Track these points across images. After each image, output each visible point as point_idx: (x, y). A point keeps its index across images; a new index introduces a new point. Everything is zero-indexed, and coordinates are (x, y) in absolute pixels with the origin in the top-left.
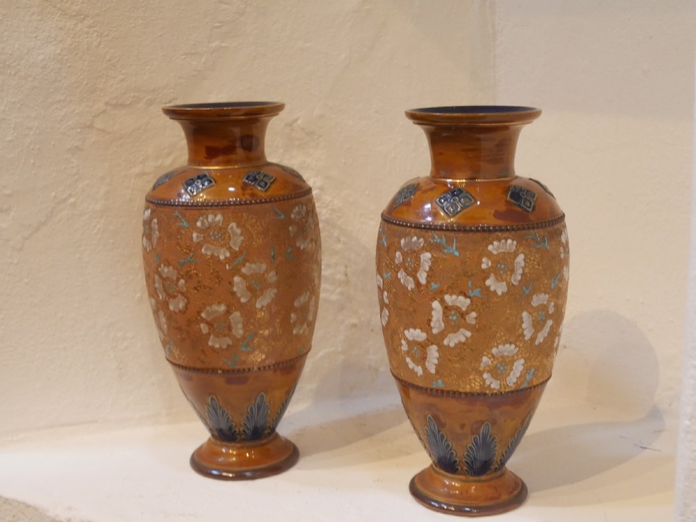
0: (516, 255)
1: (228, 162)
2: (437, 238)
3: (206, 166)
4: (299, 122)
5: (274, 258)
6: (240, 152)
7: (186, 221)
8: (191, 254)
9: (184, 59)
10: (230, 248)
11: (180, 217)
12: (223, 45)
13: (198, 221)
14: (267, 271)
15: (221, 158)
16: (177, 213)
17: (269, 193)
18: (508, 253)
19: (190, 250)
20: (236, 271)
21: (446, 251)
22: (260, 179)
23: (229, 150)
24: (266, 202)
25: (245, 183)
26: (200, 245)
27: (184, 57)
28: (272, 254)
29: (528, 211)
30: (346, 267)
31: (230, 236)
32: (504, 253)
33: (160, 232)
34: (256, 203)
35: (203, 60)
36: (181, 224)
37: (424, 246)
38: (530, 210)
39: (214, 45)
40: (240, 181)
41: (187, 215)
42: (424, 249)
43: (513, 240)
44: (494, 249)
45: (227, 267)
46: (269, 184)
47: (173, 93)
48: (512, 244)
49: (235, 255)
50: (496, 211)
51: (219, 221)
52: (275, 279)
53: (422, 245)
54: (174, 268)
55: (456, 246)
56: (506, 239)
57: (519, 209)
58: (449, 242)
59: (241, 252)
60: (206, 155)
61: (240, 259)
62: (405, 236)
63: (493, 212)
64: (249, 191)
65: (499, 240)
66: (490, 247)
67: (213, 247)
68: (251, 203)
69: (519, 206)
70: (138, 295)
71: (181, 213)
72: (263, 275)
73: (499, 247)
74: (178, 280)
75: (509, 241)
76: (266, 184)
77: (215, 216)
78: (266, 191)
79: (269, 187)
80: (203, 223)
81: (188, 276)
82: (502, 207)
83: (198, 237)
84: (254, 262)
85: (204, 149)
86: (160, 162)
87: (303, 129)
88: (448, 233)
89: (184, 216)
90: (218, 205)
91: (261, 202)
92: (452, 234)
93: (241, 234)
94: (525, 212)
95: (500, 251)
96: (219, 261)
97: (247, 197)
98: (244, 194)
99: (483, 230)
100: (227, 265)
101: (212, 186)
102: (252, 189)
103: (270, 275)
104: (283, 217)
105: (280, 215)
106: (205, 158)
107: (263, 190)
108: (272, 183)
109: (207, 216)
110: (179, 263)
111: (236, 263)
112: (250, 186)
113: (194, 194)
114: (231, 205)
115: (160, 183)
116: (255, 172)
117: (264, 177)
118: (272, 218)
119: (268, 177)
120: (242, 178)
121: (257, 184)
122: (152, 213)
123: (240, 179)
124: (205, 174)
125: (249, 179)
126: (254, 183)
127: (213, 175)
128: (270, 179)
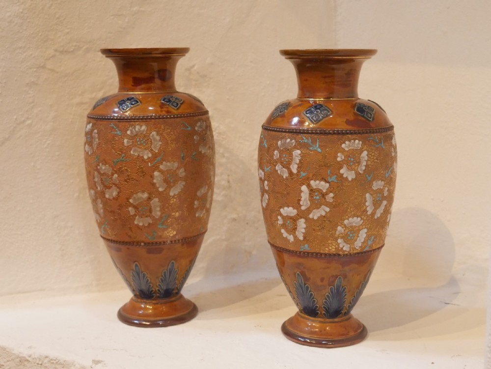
0: (361, 151)
1: (149, 89)
2: (305, 139)
3: (132, 92)
4: (195, 68)
5: (183, 159)
6: (158, 81)
7: (119, 130)
8: (123, 155)
9: (113, 19)
10: (151, 151)
11: (115, 128)
12: (142, 9)
13: (128, 130)
14: (178, 168)
15: (143, 86)
17: (180, 111)
18: (356, 150)
19: (122, 152)
20: (156, 168)
21: (311, 148)
22: (173, 101)
23: (150, 80)
24: (178, 117)
25: (162, 103)
26: (129, 148)
27: (112, 17)
28: (182, 155)
29: (369, 121)
30: (229, 176)
31: (151, 142)
32: (353, 149)
33: (99, 140)
34: (171, 118)
35: (127, 20)
36: (116, 133)
37: (295, 145)
38: (371, 120)
39: (135, 9)
40: (159, 102)
41: (120, 126)
42: (295, 148)
43: (359, 141)
44: (346, 146)
45: (150, 165)
46: (179, 104)
47: (105, 43)
48: (359, 143)
49: (155, 156)
50: (347, 120)
51: (144, 131)
52: (184, 174)
53: (294, 144)
54: (109, 166)
55: (319, 145)
56: (355, 140)
57: (363, 119)
58: (314, 142)
59: (159, 153)
60: (133, 84)
61: (159, 158)
62: (282, 139)
63: (345, 120)
64: (165, 109)
65: (350, 141)
66: (343, 146)
67: (140, 150)
68: (167, 118)
69: (363, 117)
70: (77, 194)
71: (115, 125)
72: (175, 170)
73: (349, 146)
74: (113, 174)
75: (357, 141)
76: (177, 104)
77: (141, 126)
78: (178, 109)
79: (180, 106)
80: (132, 132)
81: (120, 172)
82: (351, 117)
83: (128, 142)
84: (169, 161)
85: (131, 79)
86: (94, 95)
87: (198, 73)
88: (313, 135)
89: (118, 127)
90: (143, 119)
91: (174, 118)
92: (316, 136)
93: (160, 140)
94: (368, 122)
95: (350, 148)
96: (143, 160)
97: (164, 113)
98: (161, 111)
99: (338, 133)
100: (149, 163)
101: (138, 105)
102: (167, 108)
103: (181, 171)
104: (189, 129)
105: (188, 127)
106: (133, 86)
107: (176, 108)
108: (181, 104)
109: (135, 126)
110: (114, 162)
111: (156, 161)
112: (166, 105)
113: (125, 111)
114: (153, 118)
115: (99, 104)
116: (169, 96)
117: (176, 100)
118: (182, 129)
119: (178, 99)
120: (160, 99)
121: (171, 104)
122: (93, 126)
123: (158, 100)
124: (132, 97)
125: (165, 100)
126: (169, 103)
127: (138, 98)
128: (180, 101)
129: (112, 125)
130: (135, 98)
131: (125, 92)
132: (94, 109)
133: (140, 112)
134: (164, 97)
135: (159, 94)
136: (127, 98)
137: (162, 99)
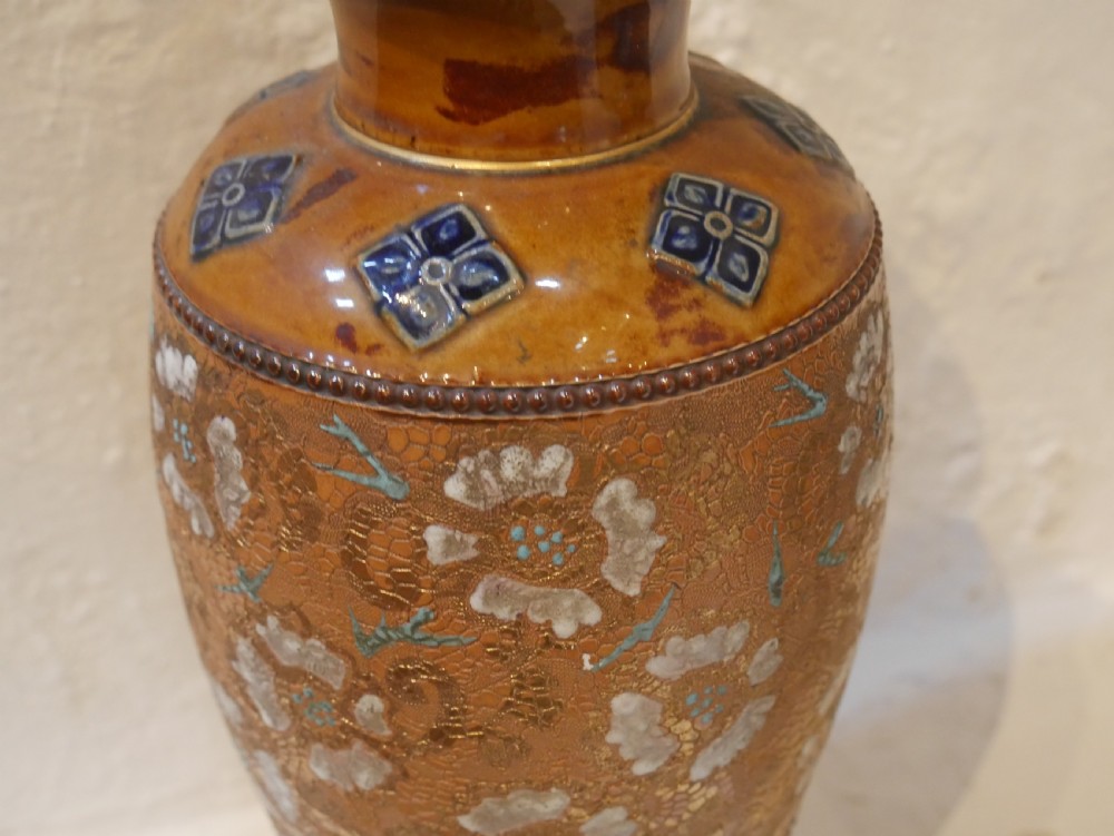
5: (777, 593)
7: (390, 468)
8: (420, 613)
10: (600, 591)
11: (361, 447)
13: (450, 472)
14: (748, 650)
16: (340, 427)
17: (770, 309)
19: (414, 596)
22: (723, 235)
24: (762, 360)
25: (657, 267)
26: (461, 579)
28: (774, 577)
31: (601, 539)
33: (254, 484)
34: (726, 373)
36: (365, 481)
40: (640, 260)
41: (397, 442)
45: (588, 666)
46: (764, 257)
49: (621, 612)
54: (331, 647)
59: (649, 598)
60: (447, 104)
61: (646, 627)
64: (685, 318)
68: (702, 380)
71: (363, 432)
72: (733, 664)
74: (353, 693)
76: (753, 259)
77: (537, 452)
78: (758, 298)
79: (768, 271)
81: (398, 685)
84: (701, 629)
90: (550, 403)
91: (745, 367)
93: (653, 527)
96: (550, 642)
97: (680, 346)
98: (664, 337)
100: (586, 657)
101: (507, 299)
102: (697, 303)
103: (758, 657)
104: (820, 407)
105: (813, 403)
106: (446, 113)
107: (745, 297)
108: (771, 249)
109: (496, 453)
110: (362, 639)
111: (626, 644)
112: (686, 285)
113: (424, 342)
114: (612, 399)
115: (231, 233)
116: (691, 193)
117: (736, 224)
118: (781, 423)
119: (750, 215)
120: (641, 236)
121: (715, 268)
122: (203, 377)
123: (634, 243)
124: (459, 217)
125: (678, 243)
126: (702, 266)
127: (501, 227)
128: (762, 231)
129: (342, 430)
130: (481, 234)
131: (393, 144)
132: (200, 256)
133: (525, 357)
134: (663, 208)
135: (622, 171)
136: (420, 222)
137: (659, 236)
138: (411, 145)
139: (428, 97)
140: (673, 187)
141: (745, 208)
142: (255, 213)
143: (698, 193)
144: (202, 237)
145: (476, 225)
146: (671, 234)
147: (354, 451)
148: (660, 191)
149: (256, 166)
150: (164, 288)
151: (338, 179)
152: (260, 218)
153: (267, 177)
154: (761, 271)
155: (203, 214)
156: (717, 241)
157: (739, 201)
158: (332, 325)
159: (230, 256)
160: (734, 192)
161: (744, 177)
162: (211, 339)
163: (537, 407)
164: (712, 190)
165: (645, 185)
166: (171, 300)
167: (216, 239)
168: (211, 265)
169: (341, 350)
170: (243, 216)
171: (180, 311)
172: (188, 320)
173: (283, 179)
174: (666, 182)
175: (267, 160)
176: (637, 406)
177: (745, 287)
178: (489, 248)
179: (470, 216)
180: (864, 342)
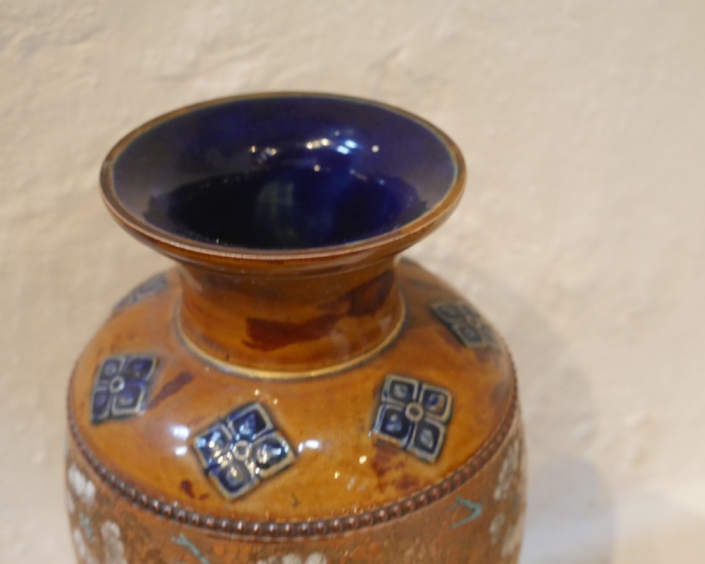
1: (315, 359)
11: (196, 552)
16: (182, 540)
17: (445, 463)
22: (417, 419)
24: (442, 492)
25: (379, 448)
34: (418, 505)
40: (366, 439)
41: (218, 550)
46: (442, 430)
60: (249, 340)
68: (404, 510)
71: (198, 544)
76: (436, 432)
77: (304, 557)
78: (439, 457)
79: (445, 438)
90: (312, 531)
91: (430, 499)
97: (391, 491)
98: (381, 487)
101: (287, 468)
102: (401, 465)
104: (477, 513)
106: (248, 344)
107: (431, 457)
108: (447, 423)
109: (279, 558)
112: (395, 453)
113: (235, 495)
114: (349, 527)
115: (116, 412)
116: (399, 391)
117: (425, 410)
118: (454, 526)
119: (434, 402)
120: (367, 423)
121: (412, 441)
122: (99, 496)
123: (362, 429)
124: (256, 413)
125: (390, 428)
126: (404, 441)
127: (282, 420)
128: (441, 412)
129: (185, 542)
130: (269, 425)
131: (215, 356)
132: (97, 422)
133: (296, 504)
134: (380, 403)
135: (357, 375)
136: (232, 415)
137: (378, 422)
138: (227, 359)
139: (238, 335)
140: (387, 387)
141: (432, 398)
142: (130, 401)
143: (402, 391)
144: (98, 410)
145: (266, 418)
146: (386, 421)
147: (192, 554)
148: (379, 390)
149: (131, 364)
150: (74, 436)
151: (182, 380)
152: (134, 405)
153: (137, 374)
154: (440, 440)
155: (97, 395)
156: (413, 425)
157: (428, 393)
158: (178, 479)
159: (115, 427)
160: (425, 387)
161: (432, 374)
162: (104, 478)
163: (304, 533)
164: (411, 388)
165: (370, 385)
166: (79, 445)
167: (106, 414)
168: (104, 430)
169: (184, 497)
170: (123, 401)
171: (84, 454)
172: (90, 461)
173: (148, 377)
174: (383, 382)
175: (137, 361)
176: (365, 530)
177: (431, 451)
178: (275, 435)
179: (263, 412)
180: (505, 465)
